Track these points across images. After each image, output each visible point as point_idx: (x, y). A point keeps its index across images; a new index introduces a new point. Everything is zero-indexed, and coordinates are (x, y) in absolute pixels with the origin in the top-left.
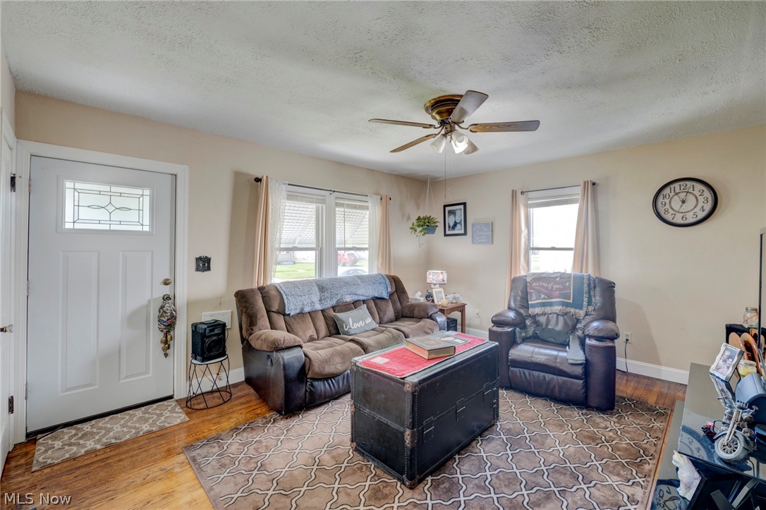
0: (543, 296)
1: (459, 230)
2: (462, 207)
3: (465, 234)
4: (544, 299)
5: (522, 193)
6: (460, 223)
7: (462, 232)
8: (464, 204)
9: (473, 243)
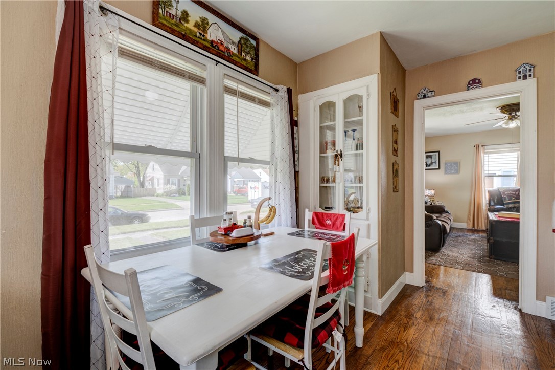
0: (513, 198)
1: (435, 166)
2: (437, 153)
3: (439, 168)
4: (514, 200)
5: (482, 146)
6: (435, 162)
7: (437, 167)
8: (439, 152)
9: (445, 173)
